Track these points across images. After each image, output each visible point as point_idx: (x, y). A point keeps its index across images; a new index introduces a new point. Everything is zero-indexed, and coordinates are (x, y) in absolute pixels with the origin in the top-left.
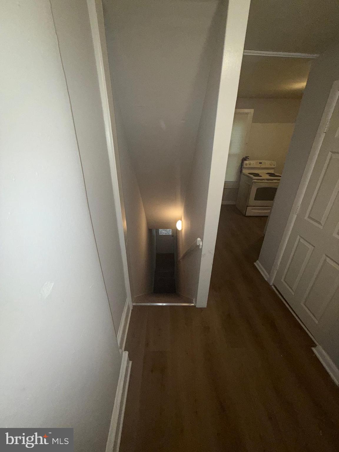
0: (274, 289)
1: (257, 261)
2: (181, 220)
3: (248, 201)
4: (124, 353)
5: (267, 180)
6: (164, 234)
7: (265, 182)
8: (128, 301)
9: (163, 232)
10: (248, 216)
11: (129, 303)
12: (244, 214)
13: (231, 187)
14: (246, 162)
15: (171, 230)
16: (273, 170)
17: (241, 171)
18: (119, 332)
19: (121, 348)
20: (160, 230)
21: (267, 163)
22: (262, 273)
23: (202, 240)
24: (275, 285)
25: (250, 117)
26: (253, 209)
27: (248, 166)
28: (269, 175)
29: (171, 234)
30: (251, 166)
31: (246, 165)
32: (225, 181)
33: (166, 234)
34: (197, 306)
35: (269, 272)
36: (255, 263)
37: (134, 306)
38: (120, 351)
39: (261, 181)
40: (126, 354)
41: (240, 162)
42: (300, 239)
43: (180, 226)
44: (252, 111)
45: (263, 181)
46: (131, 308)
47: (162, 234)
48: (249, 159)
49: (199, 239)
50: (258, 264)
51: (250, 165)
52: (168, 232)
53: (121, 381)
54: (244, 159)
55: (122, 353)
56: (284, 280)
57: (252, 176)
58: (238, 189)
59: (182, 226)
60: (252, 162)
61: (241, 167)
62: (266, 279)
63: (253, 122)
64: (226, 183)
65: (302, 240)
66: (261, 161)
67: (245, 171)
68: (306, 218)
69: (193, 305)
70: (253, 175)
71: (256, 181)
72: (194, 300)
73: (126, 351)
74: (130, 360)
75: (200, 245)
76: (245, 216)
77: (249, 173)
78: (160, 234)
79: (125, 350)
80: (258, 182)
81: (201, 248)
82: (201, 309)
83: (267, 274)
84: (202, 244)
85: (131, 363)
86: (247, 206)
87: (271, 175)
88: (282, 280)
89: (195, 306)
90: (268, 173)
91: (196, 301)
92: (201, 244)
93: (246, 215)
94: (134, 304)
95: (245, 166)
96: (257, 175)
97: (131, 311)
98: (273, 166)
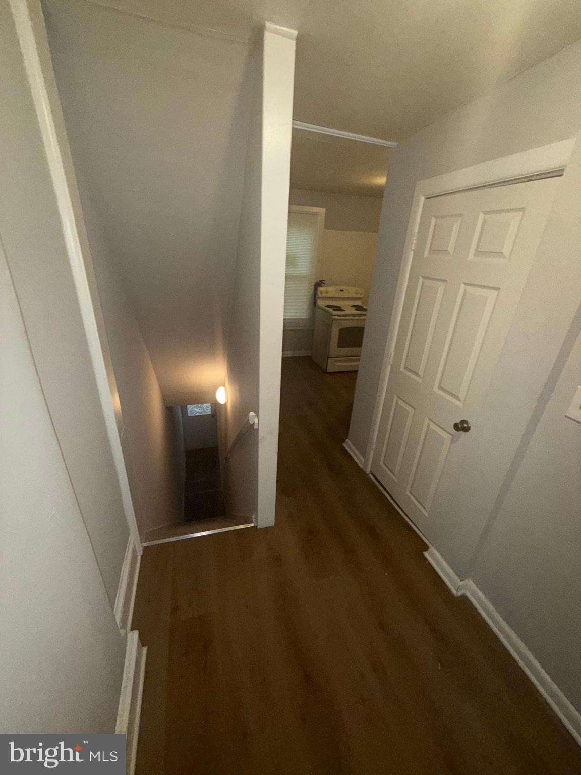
0: (373, 478)
1: (347, 440)
2: (224, 386)
3: (329, 349)
4: (129, 636)
5: (354, 315)
6: (197, 414)
7: (350, 320)
8: (132, 541)
9: (194, 410)
10: (331, 372)
11: (134, 544)
12: (325, 370)
13: (302, 328)
14: (320, 289)
15: (209, 404)
16: (360, 301)
17: (315, 303)
18: (118, 600)
19: (124, 626)
20: (190, 408)
21: (351, 291)
22: (355, 458)
23: (258, 416)
24: (374, 472)
25: (321, 220)
26: (336, 361)
27: (324, 295)
28: (355, 308)
29: (210, 413)
30: (329, 295)
31: (322, 293)
32: (284, 319)
33: (202, 414)
34: (259, 527)
35: (364, 454)
36: (344, 444)
37: (144, 547)
38: (122, 632)
39: (344, 318)
40: (133, 637)
41: (312, 288)
42: (397, 401)
43: (224, 396)
44: (322, 211)
45: (348, 318)
46: (140, 553)
47: (193, 415)
48: (324, 283)
49: (252, 414)
50: (349, 445)
51: (327, 293)
52: (205, 410)
53: (126, 687)
54: (318, 284)
55: (126, 635)
56: (384, 463)
57: (331, 310)
58: (313, 330)
59: (227, 397)
60: (330, 289)
61: (315, 297)
62: (361, 466)
63: (326, 227)
64: (286, 322)
65: (400, 402)
66: (342, 288)
67: (320, 303)
68: (402, 369)
69: (252, 525)
70: (332, 308)
71: (336, 317)
72: (253, 517)
73: (134, 631)
74: (143, 646)
75: (254, 423)
76: (326, 372)
77: (328, 306)
78: (189, 415)
79: (132, 629)
80: (340, 320)
81: (257, 428)
82: (267, 529)
83: (361, 457)
84: (258, 421)
85: (145, 650)
86: (328, 358)
87: (358, 308)
88: (382, 463)
89: (257, 526)
90: (353, 306)
91: (256, 518)
92: (256, 421)
93: (328, 371)
94: (145, 545)
95: (319, 295)
96: (338, 309)
97: (139, 558)
98: (359, 296)
